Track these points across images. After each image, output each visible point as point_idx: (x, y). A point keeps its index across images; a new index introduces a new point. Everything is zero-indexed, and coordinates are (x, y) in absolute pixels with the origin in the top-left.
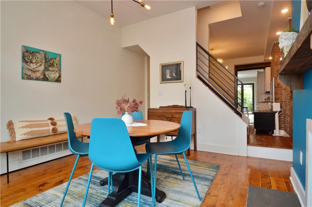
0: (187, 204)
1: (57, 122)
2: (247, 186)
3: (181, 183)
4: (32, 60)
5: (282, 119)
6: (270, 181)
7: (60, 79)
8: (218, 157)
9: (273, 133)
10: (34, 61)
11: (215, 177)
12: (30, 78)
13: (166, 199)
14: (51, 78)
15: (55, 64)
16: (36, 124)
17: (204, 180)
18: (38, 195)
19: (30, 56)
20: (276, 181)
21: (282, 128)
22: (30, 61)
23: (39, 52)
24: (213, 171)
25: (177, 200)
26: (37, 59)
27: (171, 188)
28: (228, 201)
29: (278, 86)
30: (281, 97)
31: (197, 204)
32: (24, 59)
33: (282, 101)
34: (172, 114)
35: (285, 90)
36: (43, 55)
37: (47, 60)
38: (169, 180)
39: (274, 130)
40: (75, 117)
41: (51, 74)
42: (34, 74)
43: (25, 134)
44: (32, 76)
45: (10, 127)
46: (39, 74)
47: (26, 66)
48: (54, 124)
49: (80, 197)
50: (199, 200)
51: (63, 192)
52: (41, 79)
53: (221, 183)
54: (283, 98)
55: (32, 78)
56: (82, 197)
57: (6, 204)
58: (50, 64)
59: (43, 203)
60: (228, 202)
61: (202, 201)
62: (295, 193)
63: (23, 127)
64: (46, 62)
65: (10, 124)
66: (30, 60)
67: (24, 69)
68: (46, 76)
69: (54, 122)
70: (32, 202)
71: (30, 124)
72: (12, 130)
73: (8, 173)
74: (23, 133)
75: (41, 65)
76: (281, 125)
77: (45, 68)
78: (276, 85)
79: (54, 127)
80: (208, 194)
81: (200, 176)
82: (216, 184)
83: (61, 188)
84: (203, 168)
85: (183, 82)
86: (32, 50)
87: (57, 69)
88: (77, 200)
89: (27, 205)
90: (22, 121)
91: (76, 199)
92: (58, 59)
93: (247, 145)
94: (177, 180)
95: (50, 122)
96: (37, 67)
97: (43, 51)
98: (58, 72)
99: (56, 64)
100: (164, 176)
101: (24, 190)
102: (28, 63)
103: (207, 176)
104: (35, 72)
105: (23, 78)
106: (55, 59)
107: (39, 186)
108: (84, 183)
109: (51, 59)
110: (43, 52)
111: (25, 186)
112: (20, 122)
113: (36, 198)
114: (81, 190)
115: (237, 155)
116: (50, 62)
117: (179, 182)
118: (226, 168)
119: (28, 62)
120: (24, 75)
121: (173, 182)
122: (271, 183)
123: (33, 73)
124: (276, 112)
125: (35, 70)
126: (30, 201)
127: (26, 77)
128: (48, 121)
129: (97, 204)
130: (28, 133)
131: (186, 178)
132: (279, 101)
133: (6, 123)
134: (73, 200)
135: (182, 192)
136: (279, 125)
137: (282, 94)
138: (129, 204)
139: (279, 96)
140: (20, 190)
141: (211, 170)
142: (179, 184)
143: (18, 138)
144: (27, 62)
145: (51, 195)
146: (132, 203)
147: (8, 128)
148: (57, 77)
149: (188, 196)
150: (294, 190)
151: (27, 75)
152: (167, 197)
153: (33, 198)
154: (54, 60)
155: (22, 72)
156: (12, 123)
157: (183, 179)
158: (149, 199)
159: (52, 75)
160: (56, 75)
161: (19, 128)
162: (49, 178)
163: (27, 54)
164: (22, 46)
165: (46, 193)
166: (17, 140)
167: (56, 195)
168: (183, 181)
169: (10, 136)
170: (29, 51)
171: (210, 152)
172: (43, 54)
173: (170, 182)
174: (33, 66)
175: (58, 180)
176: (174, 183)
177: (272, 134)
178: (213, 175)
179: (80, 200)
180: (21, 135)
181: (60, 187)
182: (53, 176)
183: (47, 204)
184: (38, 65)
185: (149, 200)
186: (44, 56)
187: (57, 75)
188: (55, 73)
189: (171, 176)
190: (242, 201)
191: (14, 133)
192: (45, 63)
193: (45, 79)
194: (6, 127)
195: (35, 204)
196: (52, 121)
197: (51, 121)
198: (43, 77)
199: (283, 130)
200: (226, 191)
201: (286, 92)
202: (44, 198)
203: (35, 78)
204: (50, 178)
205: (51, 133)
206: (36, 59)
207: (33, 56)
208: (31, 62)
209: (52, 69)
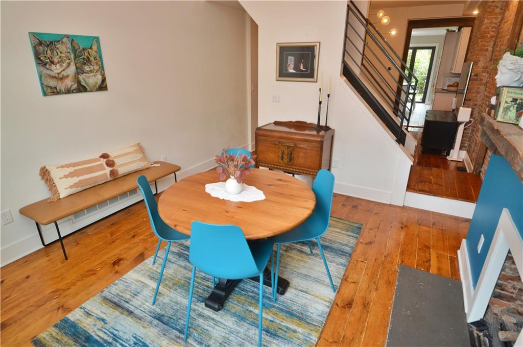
0: (317, 297)
1: (115, 160)
2: (397, 267)
3: (308, 260)
4: (51, 58)
5: (468, 133)
6: (430, 257)
7: (105, 84)
8: (361, 207)
9: (448, 154)
10: (56, 59)
11: (354, 249)
12: (56, 92)
13: (289, 288)
14: (90, 84)
15: (92, 59)
16: (83, 169)
17: (340, 254)
18: (117, 281)
19: (47, 51)
20: (438, 257)
21: (464, 147)
22: (50, 61)
23: (59, 39)
24: (353, 236)
25: (304, 289)
26: (60, 54)
27: (295, 270)
28: (370, 292)
29: (476, 77)
30: (476, 96)
31: (331, 297)
32: (39, 59)
33: (476, 105)
34: (295, 142)
35: (486, 87)
36: (69, 45)
37: (77, 53)
38: (291, 255)
39: (452, 151)
40: (139, 144)
41: (89, 77)
42: (62, 83)
43: (71, 187)
44: (58, 88)
45: (45, 178)
46: (69, 83)
47: (45, 71)
48: (110, 164)
49: (174, 284)
50: (332, 290)
51: (149, 275)
52: (74, 90)
53: (362, 260)
54: (479, 100)
55: (60, 90)
56: (176, 284)
57: (78, 297)
58: (84, 59)
59: (128, 297)
60: (370, 294)
61: (336, 291)
62: (460, 279)
63: (66, 177)
64: (75, 57)
65: (44, 173)
66: (49, 58)
67: (43, 77)
68: (82, 83)
69: (111, 161)
70: (111, 295)
71: (75, 170)
72: (50, 181)
73: (61, 239)
74: (68, 186)
75: (69, 64)
76: (463, 142)
77: (77, 68)
78: (472, 75)
79: (111, 169)
80: (345, 279)
81: (335, 246)
82: (355, 262)
83: (144, 269)
84: (338, 230)
85: (316, 82)
86: (47, 39)
87: (96, 67)
88: (171, 290)
89: (107, 299)
90: (62, 167)
91: (170, 288)
92: (95, 47)
93: (407, 191)
94: (303, 255)
95: (103, 161)
96: (64, 70)
97: (67, 36)
98: (100, 73)
99: (94, 58)
100: (284, 246)
101: (94, 272)
102: (48, 66)
103: (343, 247)
104: (61, 79)
105: (45, 94)
106: (91, 48)
107: (112, 266)
108: (175, 259)
109: (84, 49)
110: (67, 39)
111: (93, 265)
112: (59, 169)
113: (116, 287)
114: (173, 272)
115: (388, 203)
116: (82, 55)
117: (306, 258)
118: (371, 229)
119: (47, 63)
120: (45, 89)
121: (296, 257)
122: (430, 260)
123: (60, 82)
124: (462, 123)
125: (61, 76)
126: (109, 292)
127: (50, 91)
128: (101, 161)
129: (200, 297)
130: (75, 185)
131: (314, 251)
132: (471, 103)
133: (38, 172)
134: (166, 290)
135: (309, 276)
136: (461, 143)
137: (478, 93)
138: (242, 298)
139: (474, 95)
140: (88, 271)
141: (349, 236)
142: (306, 262)
143: (63, 193)
144: (44, 64)
145: (135, 282)
146: (246, 295)
147: (43, 178)
148: (99, 82)
149: (318, 284)
150: (459, 274)
151: (51, 87)
152: (291, 285)
153: (111, 287)
154: (90, 50)
155: (42, 84)
156: (47, 170)
157: (310, 253)
158: (267, 288)
159: (91, 80)
160: (98, 79)
161: (60, 178)
162: (122, 248)
163: (41, 48)
164: (30, 35)
165: (125, 277)
166: (62, 196)
167: (143, 283)
168: (310, 257)
169: (50, 190)
170: (43, 42)
171: (348, 197)
172: (68, 42)
173: (293, 258)
174: (56, 69)
175: (136, 252)
176: (299, 260)
177: (446, 156)
178: (352, 245)
179: (175, 290)
180: (66, 189)
181: (143, 267)
182: (127, 245)
183: (134, 297)
184: (65, 65)
185: (267, 290)
186: (71, 47)
187: (100, 77)
188: (95, 76)
189: (293, 246)
190: (388, 293)
191: (55, 186)
192: (74, 59)
193: (81, 89)
194: (40, 178)
195: (117, 298)
196: (108, 159)
197: (105, 160)
198: (77, 86)
199: (465, 150)
200: (369, 274)
201: (486, 90)
202: (126, 286)
203: (65, 89)
204: (125, 249)
205: (109, 178)
206: (58, 55)
207: (52, 50)
208: (52, 62)
209: (88, 69)
